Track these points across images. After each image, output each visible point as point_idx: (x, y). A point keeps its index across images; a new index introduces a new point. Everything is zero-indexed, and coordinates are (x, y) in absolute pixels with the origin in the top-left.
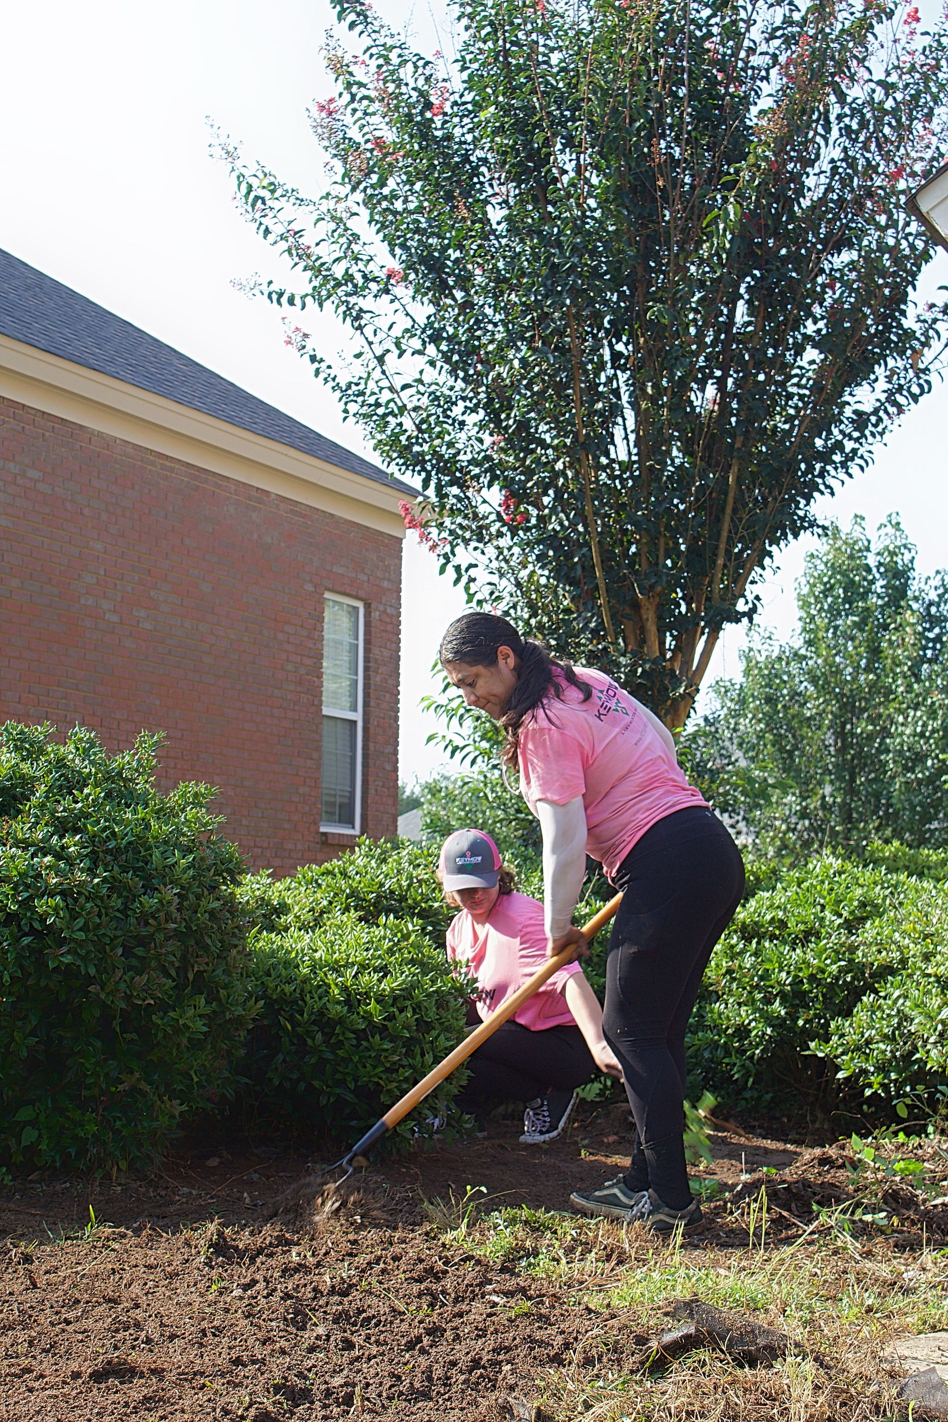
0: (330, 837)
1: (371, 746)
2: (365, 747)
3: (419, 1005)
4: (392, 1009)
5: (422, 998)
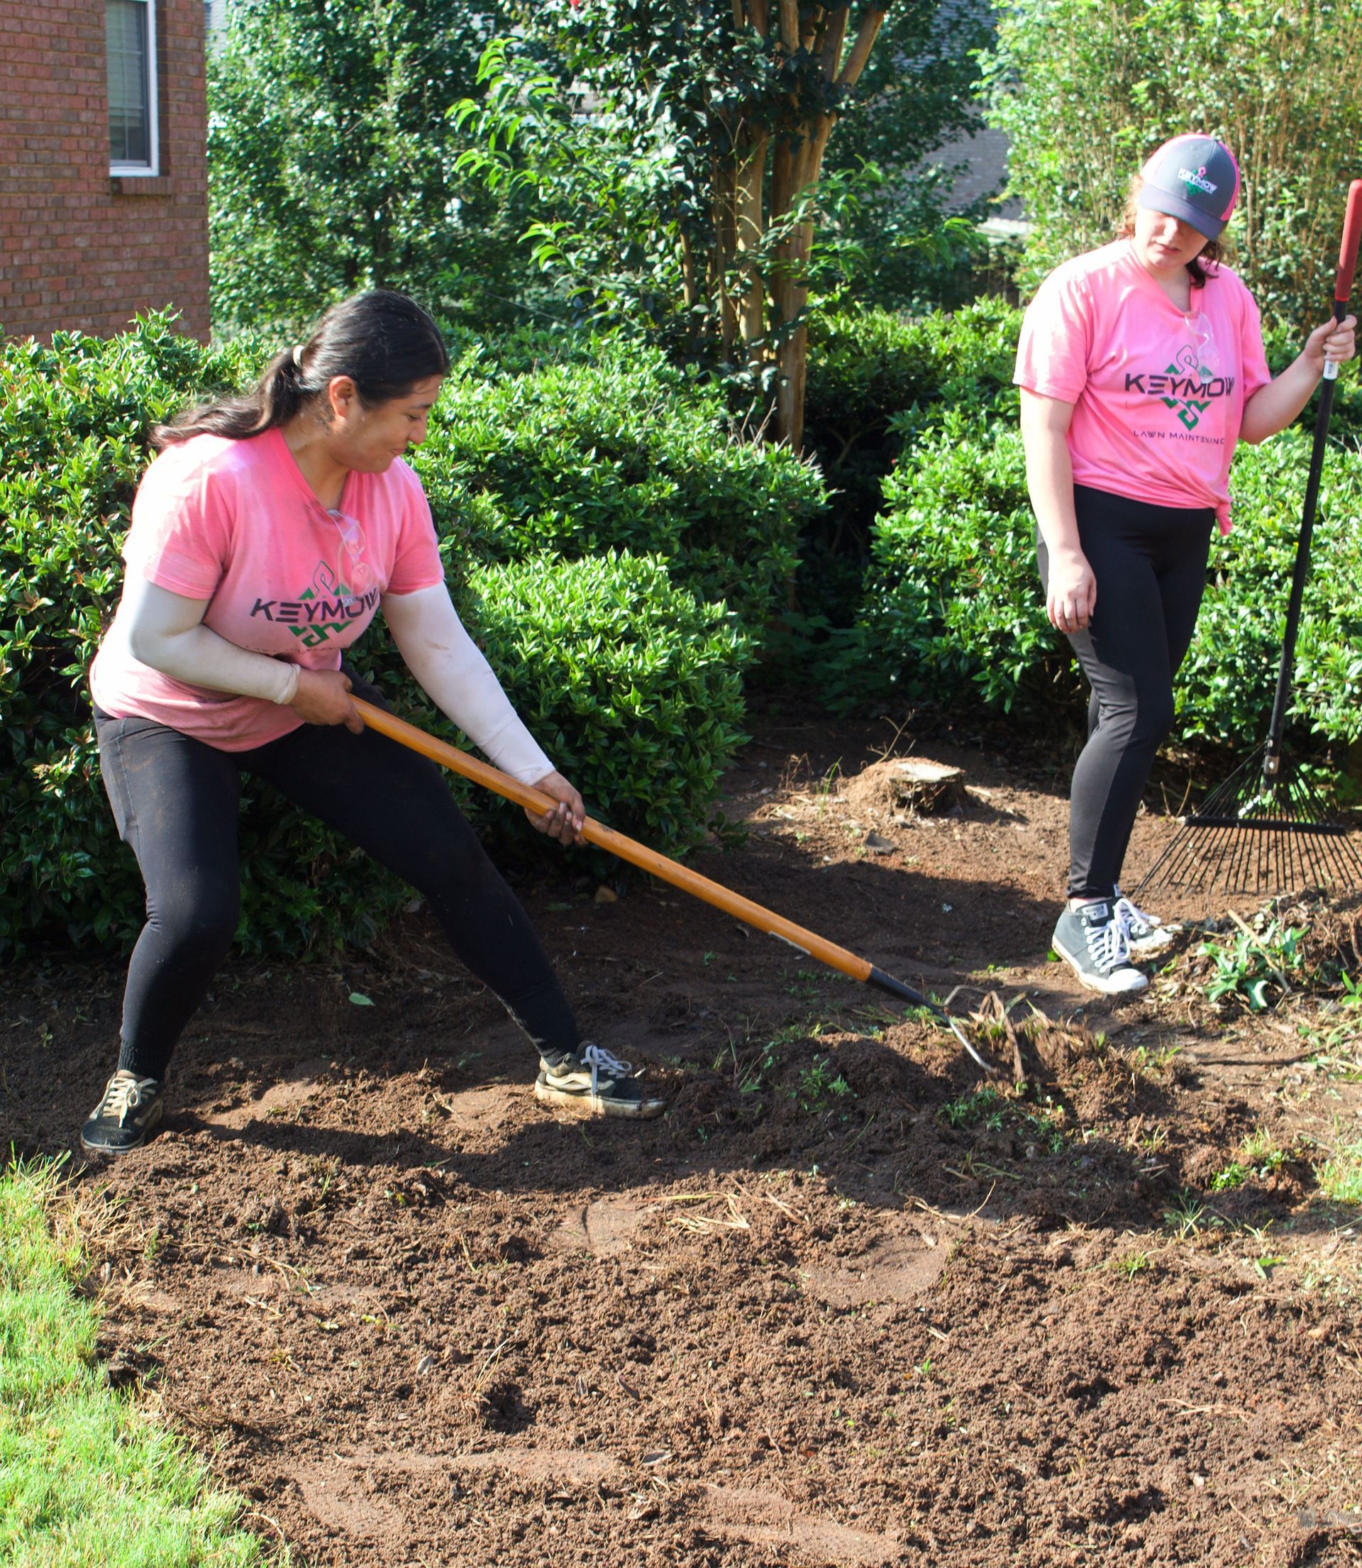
0: (125, 184)
1: (170, 40)
2: (161, 43)
3: (685, 687)
4: (656, 697)
5: (690, 677)
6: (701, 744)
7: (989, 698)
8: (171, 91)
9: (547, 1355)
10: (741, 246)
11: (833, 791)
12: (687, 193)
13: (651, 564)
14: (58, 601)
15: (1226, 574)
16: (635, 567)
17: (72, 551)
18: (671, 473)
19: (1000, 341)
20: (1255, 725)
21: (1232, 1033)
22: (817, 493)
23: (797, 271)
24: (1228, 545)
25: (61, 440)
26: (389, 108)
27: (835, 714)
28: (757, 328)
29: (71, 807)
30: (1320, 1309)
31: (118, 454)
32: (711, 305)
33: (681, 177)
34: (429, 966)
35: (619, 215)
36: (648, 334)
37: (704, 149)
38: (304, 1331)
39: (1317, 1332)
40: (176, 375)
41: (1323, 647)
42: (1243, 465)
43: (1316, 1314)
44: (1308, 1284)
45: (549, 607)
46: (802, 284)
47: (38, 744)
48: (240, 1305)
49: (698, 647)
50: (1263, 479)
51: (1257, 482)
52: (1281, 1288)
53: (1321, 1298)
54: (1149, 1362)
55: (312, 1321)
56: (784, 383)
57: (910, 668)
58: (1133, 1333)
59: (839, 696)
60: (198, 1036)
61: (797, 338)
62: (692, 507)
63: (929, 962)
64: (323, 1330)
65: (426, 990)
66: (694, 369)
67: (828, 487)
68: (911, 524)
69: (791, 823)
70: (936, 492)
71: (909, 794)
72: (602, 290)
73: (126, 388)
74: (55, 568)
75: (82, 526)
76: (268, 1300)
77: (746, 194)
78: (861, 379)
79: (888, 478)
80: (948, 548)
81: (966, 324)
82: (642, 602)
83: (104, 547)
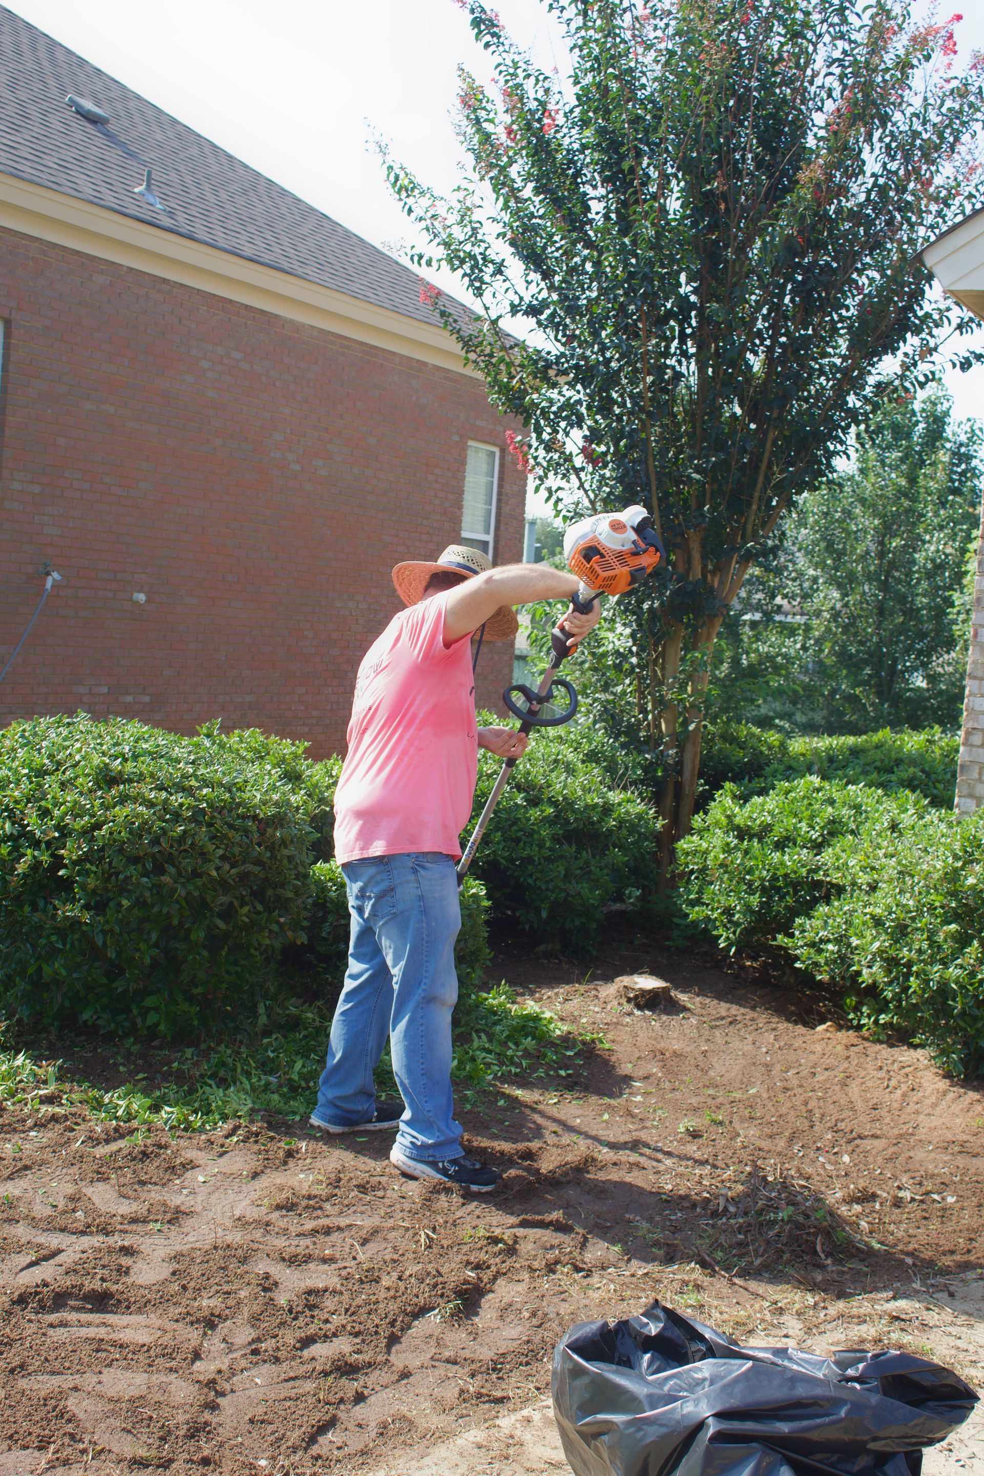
7: (722, 946)
18: (552, 803)
37: (643, 630)
67: (656, 818)
71: (633, 995)
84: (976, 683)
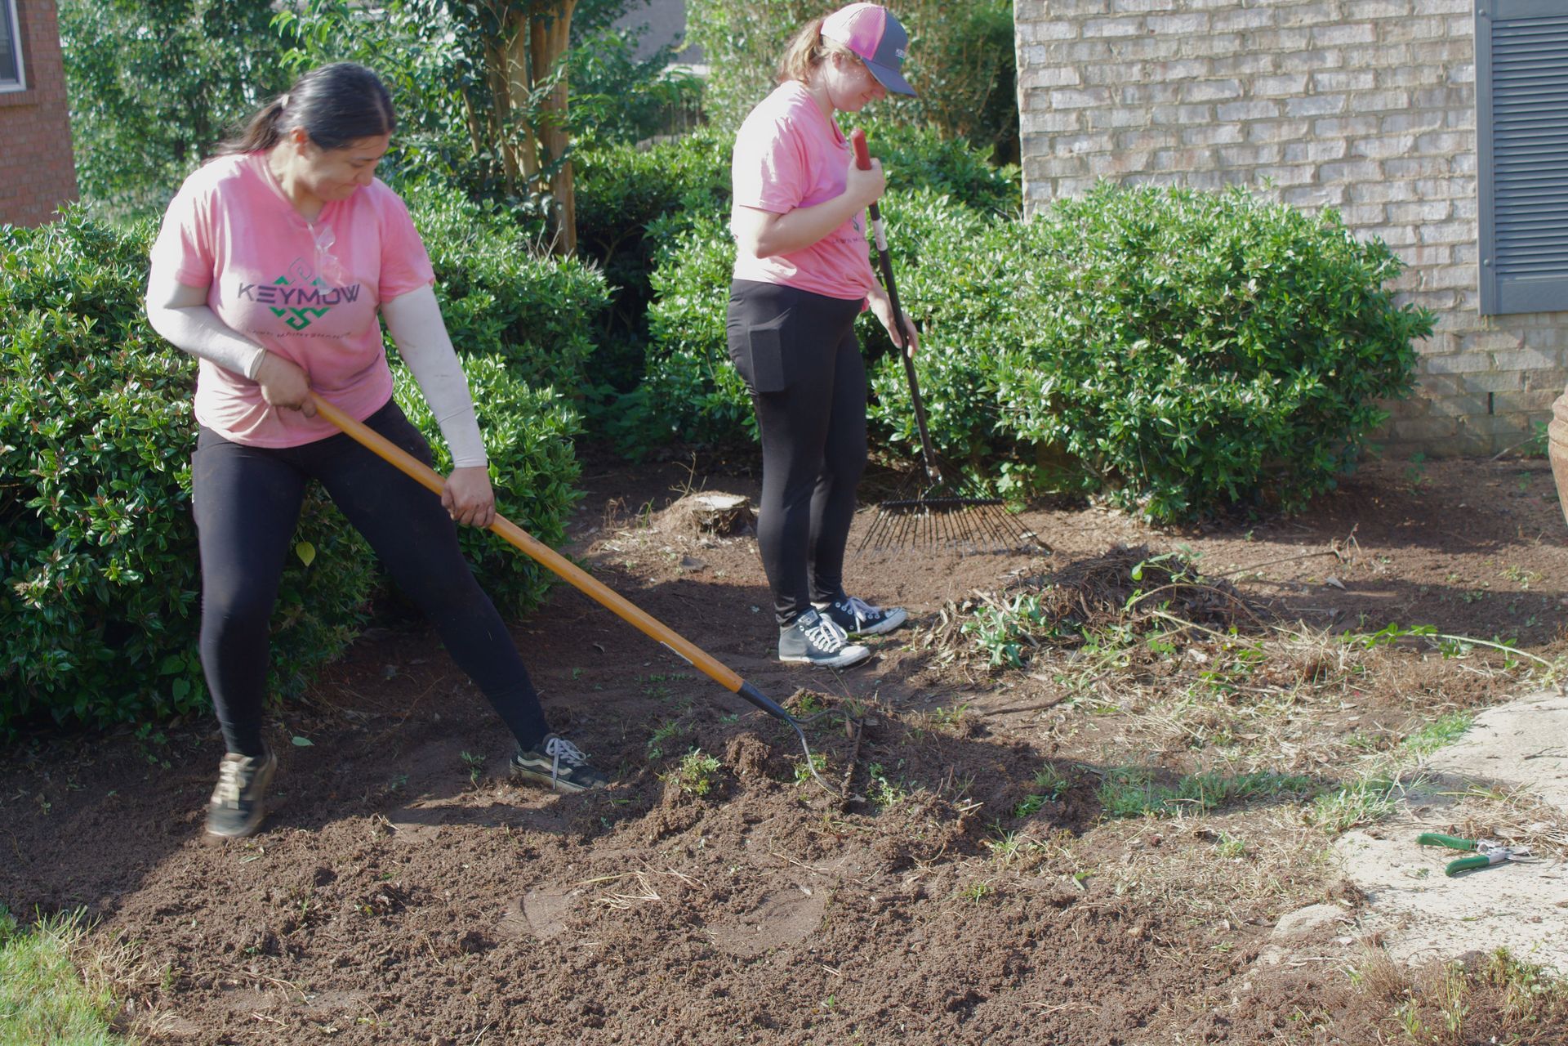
3: (531, 458)
4: (510, 469)
5: (534, 450)
6: (549, 502)
7: (756, 438)
8: (30, 23)
9: (516, 1032)
10: (514, 105)
11: (649, 526)
12: (468, 68)
13: (491, 363)
14: (19, 446)
15: (930, 324)
16: (480, 367)
17: (28, 405)
18: (486, 287)
19: (718, 159)
20: (969, 438)
21: (1001, 686)
22: (600, 290)
23: (560, 119)
24: (931, 301)
25: (9, 314)
26: (197, 21)
27: (632, 461)
28: (532, 166)
29: (49, 616)
30: (1133, 911)
31: (58, 322)
32: (494, 152)
33: (462, 55)
34: (353, 706)
35: (415, 89)
36: (449, 180)
37: (478, 32)
38: (309, 1038)
39: (1135, 930)
40: (97, 253)
41: (1018, 372)
42: (932, 237)
43: (1131, 915)
44: (1119, 890)
45: (415, 406)
46: (564, 129)
47: (14, 565)
48: (250, 1021)
49: (537, 425)
50: (951, 247)
51: (946, 250)
52: (1099, 897)
53: (1132, 901)
54: (1007, 973)
55: (313, 1028)
56: (560, 207)
57: (685, 421)
58: (989, 950)
59: (632, 447)
60: (172, 790)
61: (565, 172)
62: (507, 313)
63: (751, 655)
64: (324, 1034)
65: (355, 727)
66: (490, 203)
67: (608, 286)
68: (679, 308)
69: (620, 555)
70: (694, 281)
71: (709, 521)
72: (407, 148)
73: (59, 267)
74: (14, 420)
75: (33, 384)
76: (273, 1013)
77: (516, 64)
78: (617, 199)
79: (654, 274)
80: (711, 324)
81: (689, 148)
82: (488, 394)
83: (54, 399)
84: (1028, 29)
